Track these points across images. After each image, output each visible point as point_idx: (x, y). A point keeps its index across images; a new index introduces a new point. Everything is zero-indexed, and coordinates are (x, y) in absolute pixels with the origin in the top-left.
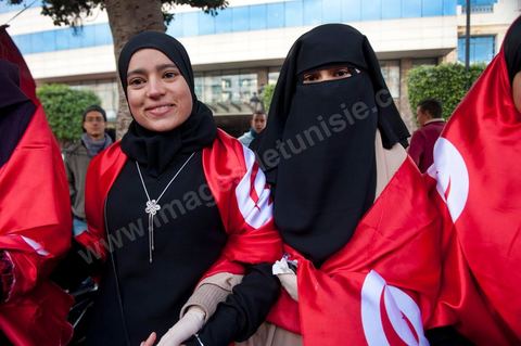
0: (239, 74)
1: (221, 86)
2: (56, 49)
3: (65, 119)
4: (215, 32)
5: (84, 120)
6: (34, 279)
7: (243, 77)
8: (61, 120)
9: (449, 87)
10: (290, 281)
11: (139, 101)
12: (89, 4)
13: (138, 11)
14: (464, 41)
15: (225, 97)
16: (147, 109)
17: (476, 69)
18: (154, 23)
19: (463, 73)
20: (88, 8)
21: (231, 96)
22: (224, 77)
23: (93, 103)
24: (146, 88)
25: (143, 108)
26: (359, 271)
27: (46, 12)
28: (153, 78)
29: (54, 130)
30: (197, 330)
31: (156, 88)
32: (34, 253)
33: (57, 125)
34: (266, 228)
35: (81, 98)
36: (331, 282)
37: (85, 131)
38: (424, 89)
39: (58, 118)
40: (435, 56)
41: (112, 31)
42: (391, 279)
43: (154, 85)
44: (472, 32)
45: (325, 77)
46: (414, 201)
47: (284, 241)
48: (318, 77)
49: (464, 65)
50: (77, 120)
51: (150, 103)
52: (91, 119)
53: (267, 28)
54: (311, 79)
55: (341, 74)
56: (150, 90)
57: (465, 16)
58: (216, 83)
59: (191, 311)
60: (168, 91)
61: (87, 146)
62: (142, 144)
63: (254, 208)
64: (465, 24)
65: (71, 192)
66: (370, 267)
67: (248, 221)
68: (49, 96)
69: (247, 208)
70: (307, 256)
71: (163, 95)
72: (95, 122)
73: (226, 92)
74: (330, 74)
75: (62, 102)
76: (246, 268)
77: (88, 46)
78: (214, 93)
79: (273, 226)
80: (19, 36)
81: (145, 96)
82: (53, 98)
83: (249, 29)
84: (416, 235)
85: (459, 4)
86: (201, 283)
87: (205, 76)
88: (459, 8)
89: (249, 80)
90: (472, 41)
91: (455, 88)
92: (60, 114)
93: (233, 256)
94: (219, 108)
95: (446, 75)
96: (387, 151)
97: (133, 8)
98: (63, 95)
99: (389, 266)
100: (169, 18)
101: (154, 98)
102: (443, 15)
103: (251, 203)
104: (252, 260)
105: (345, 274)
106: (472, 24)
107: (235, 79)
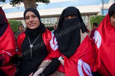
0: (53, 17)
1: (49, 20)
2: (13, 12)
3: (15, 27)
4: (47, 8)
5: (19, 27)
6: (8, 61)
7: (54, 18)
8: (14, 27)
9: (99, 20)
10: (62, 61)
11: (28, 23)
12: (20, 2)
13: (31, 4)
14: (102, 10)
15: (50, 22)
16: (29, 25)
17: (104, 16)
18: (34, 6)
19: (102, 17)
20: (20, 3)
21: (51, 22)
22: (50, 18)
23: (21, 24)
24: (29, 20)
25: (29, 24)
26: (77, 59)
27: (11, 4)
28: (31, 18)
29: (12, 30)
30: (42, 72)
31: (31, 20)
32: (9, 55)
33: (13, 29)
34: (57, 50)
35: (18, 23)
36: (71, 61)
37: (19, 30)
38: (93, 21)
39: (13, 27)
40: (96, 14)
41: (25, 8)
42: (84, 61)
43: (31, 19)
44: (104, 8)
45: (70, 18)
46: (89, 44)
47: (61, 53)
48: (68, 18)
49: (102, 15)
50: (17, 28)
51: (30, 23)
52: (20, 27)
53: (59, 7)
54: (67, 18)
55: (73, 17)
56: (30, 20)
57: (102, 5)
58: (48, 19)
59: (40, 68)
60: (34, 20)
61: (19, 33)
62: (29, 32)
63: (54, 46)
64: (102, 6)
65: (16, 43)
66: (80, 58)
67: (53, 49)
68: (11, 22)
69: (52, 46)
70: (66, 56)
71: (33, 21)
72: (21, 28)
73: (50, 21)
74: (71, 17)
75: (14, 24)
76: (52, 59)
77: (20, 11)
78: (47, 22)
79: (58, 50)
80: (5, 9)
81: (29, 21)
82: (12, 23)
83: (55, 8)
84: (89, 51)
85: (101, 2)
86: (43, 62)
87: (45, 18)
88: (101, 3)
89: (55, 19)
90: (104, 10)
91: (100, 20)
92: (13, 26)
93: (50, 56)
94: (48, 25)
95: (98, 18)
96: (83, 34)
97: (29, 3)
98: (14, 22)
99: (84, 58)
100: (37, 5)
101: (31, 22)
102: (97, 4)
103: (53, 45)
104: (54, 57)
105: (74, 60)
106: (104, 6)
107: (52, 18)
